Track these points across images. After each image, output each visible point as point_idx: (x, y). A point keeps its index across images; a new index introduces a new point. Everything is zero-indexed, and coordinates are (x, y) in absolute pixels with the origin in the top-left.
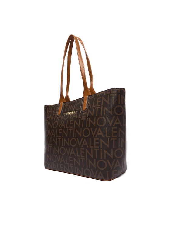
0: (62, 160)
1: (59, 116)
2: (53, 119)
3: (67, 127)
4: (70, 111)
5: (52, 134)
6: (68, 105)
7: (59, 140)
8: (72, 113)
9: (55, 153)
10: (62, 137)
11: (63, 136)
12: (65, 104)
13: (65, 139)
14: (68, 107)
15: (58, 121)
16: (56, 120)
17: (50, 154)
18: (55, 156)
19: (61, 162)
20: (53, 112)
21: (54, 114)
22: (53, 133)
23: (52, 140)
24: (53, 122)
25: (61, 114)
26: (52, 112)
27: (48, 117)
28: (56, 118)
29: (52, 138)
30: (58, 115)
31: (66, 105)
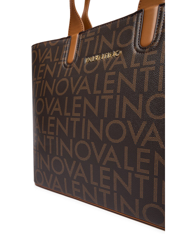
0: (80, 172)
1: (70, 67)
2: (55, 74)
3: (95, 92)
4: (100, 52)
5: (55, 109)
6: (93, 39)
7: (75, 124)
8: (109, 55)
9: (61, 155)
10: (81, 117)
11: (84, 115)
12: (84, 36)
13: (89, 122)
14: (93, 43)
15: (69, 79)
16: (62, 76)
17: (48, 156)
18: (61, 161)
19: (75, 178)
20: (53, 59)
21: (57, 62)
22: (57, 107)
23: (54, 122)
24: (55, 80)
25: (74, 61)
26: (50, 57)
27: (42, 71)
28: (63, 71)
29: (53, 118)
30: (68, 63)
31: (86, 38)
